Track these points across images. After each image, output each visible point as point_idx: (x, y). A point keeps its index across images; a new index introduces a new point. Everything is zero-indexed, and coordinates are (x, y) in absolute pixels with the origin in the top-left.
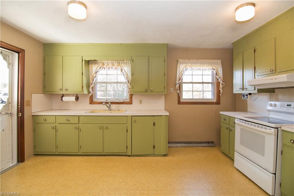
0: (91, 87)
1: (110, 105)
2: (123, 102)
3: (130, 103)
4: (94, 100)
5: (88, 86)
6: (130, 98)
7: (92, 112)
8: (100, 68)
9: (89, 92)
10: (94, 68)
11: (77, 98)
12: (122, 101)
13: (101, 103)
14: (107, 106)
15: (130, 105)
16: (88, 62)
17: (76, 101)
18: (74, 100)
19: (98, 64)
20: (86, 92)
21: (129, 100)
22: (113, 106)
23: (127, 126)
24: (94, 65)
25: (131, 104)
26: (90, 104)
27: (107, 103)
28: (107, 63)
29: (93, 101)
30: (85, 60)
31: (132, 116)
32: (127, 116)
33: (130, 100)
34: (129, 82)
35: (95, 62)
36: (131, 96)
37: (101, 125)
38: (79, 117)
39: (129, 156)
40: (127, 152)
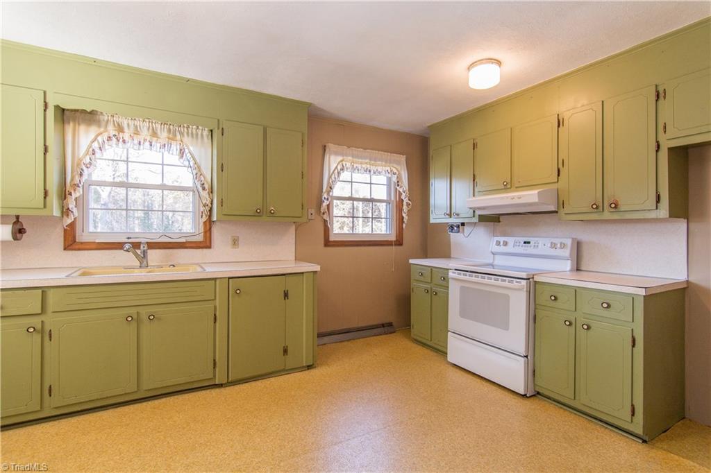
0: (74, 196)
1: (145, 253)
2: (187, 242)
3: (206, 244)
4: (82, 237)
5: (63, 195)
6: (205, 232)
7: (84, 274)
8: (109, 138)
9: (65, 211)
10: (85, 137)
11: (19, 232)
12: (183, 240)
13: (118, 246)
14: (137, 255)
15: (205, 250)
17: (15, 238)
18: (9, 237)
19: (99, 126)
20: (56, 212)
21: (200, 238)
22: (154, 255)
23: (215, 307)
24: (82, 128)
25: (209, 247)
26: (65, 249)
27: (136, 246)
28: (132, 127)
29: (77, 241)
30: (57, 107)
31: (229, 278)
32: (215, 279)
33: (205, 236)
34: (204, 189)
35: (89, 117)
36: (209, 224)
37: (133, 311)
38: (44, 290)
39: (221, 386)
40: (215, 376)
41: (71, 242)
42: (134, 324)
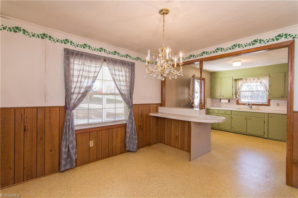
0: (238, 94)
1: (251, 106)
2: (262, 104)
3: (268, 105)
4: (240, 102)
5: (236, 94)
6: (268, 102)
7: (239, 109)
8: (244, 82)
9: (236, 97)
10: (240, 83)
11: (229, 101)
12: (261, 104)
13: (245, 104)
14: (249, 106)
15: (268, 107)
16: (236, 80)
17: (229, 102)
18: (228, 102)
19: (242, 80)
20: (234, 97)
21: (267, 103)
22: (253, 107)
23: (264, 120)
24: (239, 81)
25: (269, 106)
26: (237, 104)
27: (249, 104)
28: (249, 79)
29: (239, 103)
30: (235, 79)
31: (268, 113)
32: (265, 113)
33: (268, 103)
34: (267, 91)
35: (241, 79)
36: (269, 101)
37: (246, 117)
38: (232, 111)
39: (266, 138)
40: (264, 135)
41: (238, 103)
42: (246, 119)
